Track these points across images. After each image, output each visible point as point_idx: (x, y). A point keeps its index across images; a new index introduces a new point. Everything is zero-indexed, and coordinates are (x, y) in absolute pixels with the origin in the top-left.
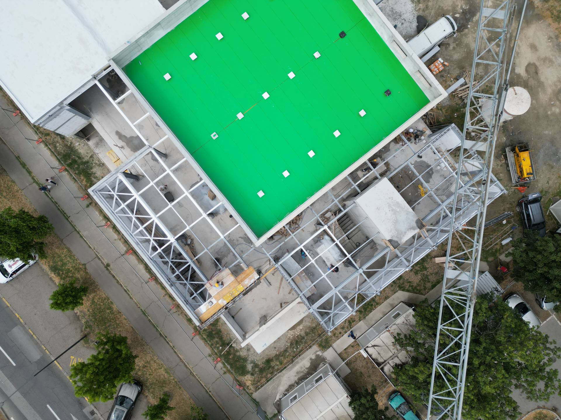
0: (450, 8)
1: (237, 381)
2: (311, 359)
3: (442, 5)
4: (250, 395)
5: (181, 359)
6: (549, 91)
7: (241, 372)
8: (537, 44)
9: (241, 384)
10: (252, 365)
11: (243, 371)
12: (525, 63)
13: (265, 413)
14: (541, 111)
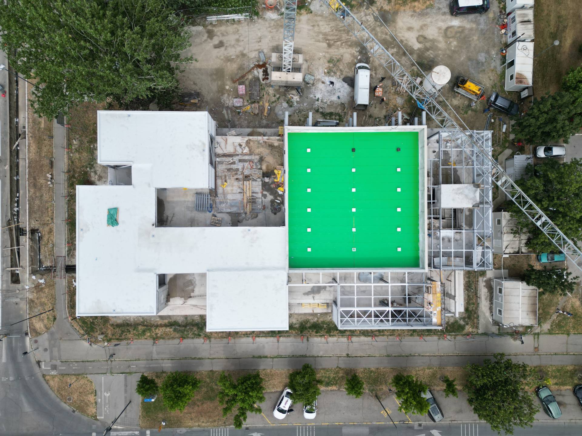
0: (352, 58)
1: (464, 335)
2: (484, 286)
3: (347, 62)
4: (478, 334)
5: (428, 356)
6: (441, 39)
7: (461, 329)
8: (409, 25)
9: (468, 334)
10: (462, 320)
11: (462, 328)
12: (415, 41)
13: (494, 333)
14: (448, 52)
